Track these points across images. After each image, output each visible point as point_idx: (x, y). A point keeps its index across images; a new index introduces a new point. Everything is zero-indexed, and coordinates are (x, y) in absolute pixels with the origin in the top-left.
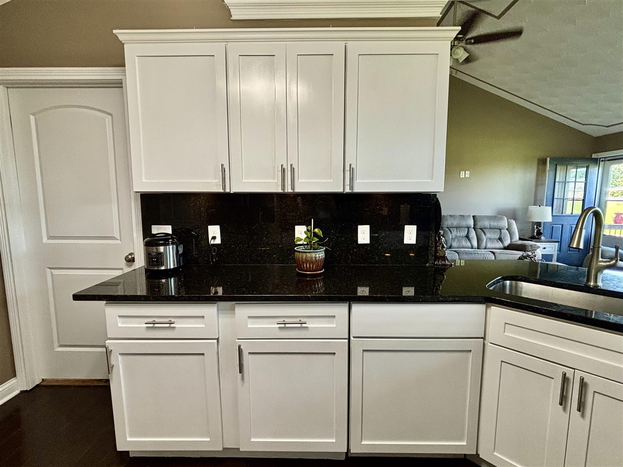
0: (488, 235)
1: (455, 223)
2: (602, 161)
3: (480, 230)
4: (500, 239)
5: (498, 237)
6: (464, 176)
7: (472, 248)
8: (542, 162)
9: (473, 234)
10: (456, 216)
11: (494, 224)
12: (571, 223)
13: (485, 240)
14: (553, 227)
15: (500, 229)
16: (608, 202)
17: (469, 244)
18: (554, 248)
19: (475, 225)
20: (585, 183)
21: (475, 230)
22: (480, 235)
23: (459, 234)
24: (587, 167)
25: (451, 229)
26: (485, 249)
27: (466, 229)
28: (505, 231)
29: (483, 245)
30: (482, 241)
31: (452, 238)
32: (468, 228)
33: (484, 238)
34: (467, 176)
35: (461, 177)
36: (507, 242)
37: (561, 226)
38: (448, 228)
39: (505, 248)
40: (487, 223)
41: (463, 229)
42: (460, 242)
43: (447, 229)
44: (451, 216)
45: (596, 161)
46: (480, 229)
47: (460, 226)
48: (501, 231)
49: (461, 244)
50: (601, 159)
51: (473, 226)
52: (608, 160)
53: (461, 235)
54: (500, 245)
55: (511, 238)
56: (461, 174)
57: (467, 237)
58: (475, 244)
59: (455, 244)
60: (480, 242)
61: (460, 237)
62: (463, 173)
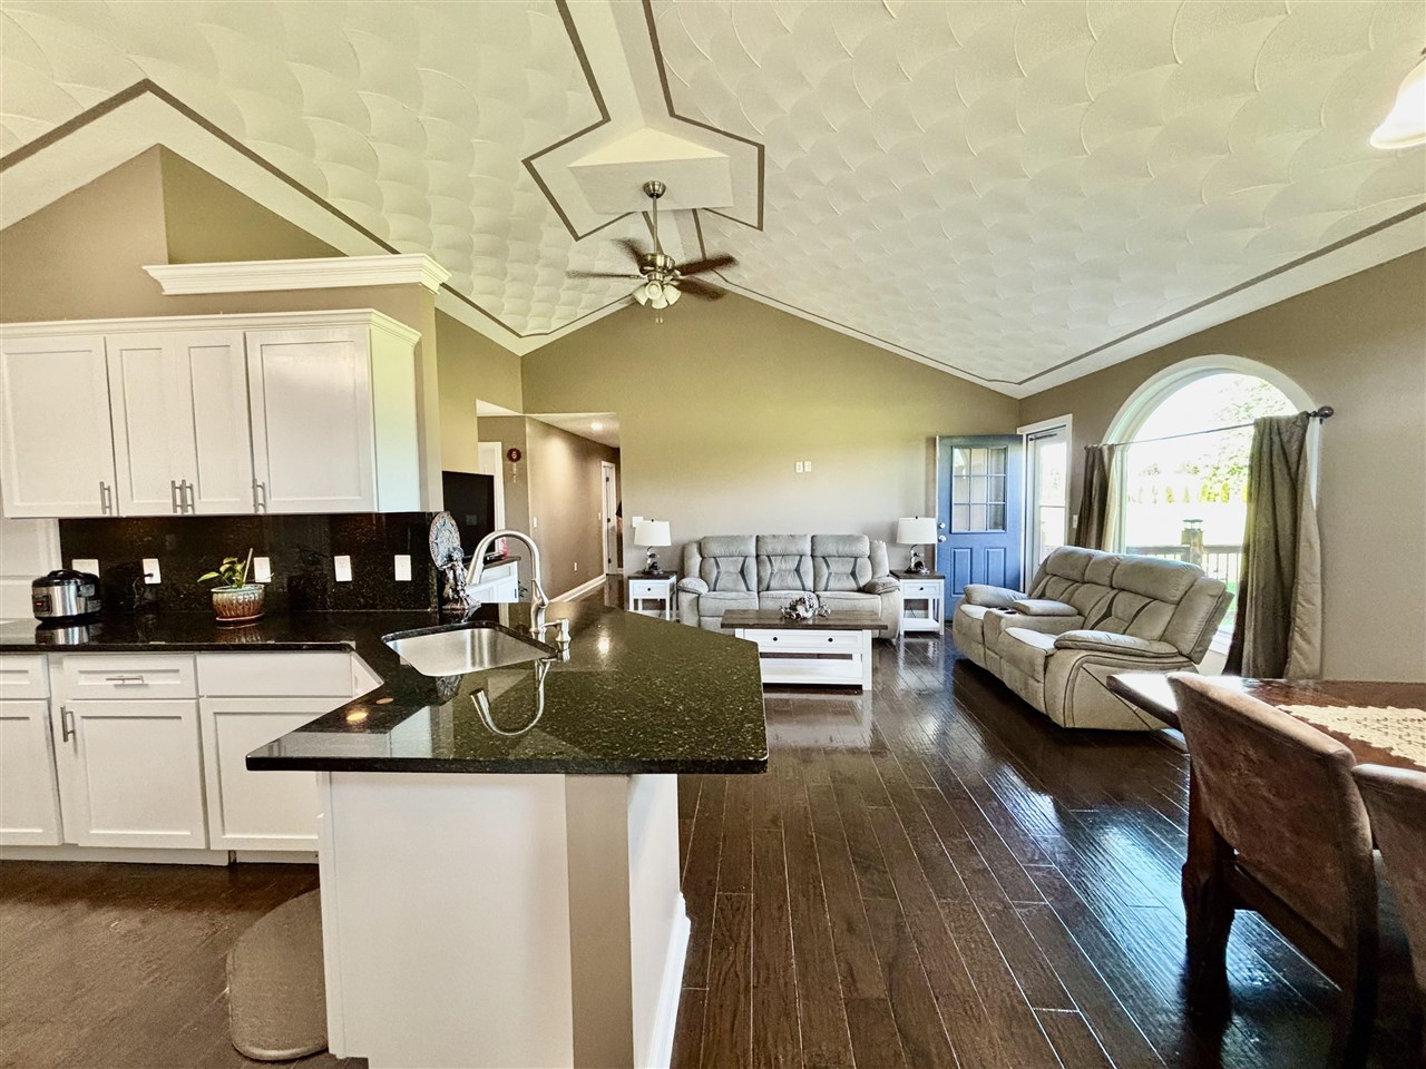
0: (833, 567)
1: (779, 548)
2: (1031, 439)
3: (820, 559)
4: (853, 574)
5: (849, 571)
6: (801, 471)
7: (804, 590)
8: (932, 442)
9: (808, 564)
10: (782, 536)
11: (846, 549)
12: (987, 546)
13: (826, 576)
14: (955, 552)
15: (856, 558)
17: (799, 584)
18: (937, 589)
19: (813, 550)
20: (1005, 477)
21: (812, 559)
22: (821, 568)
23: (784, 567)
24: (1005, 451)
25: (773, 559)
26: (826, 590)
27: (798, 558)
28: (864, 561)
29: (823, 585)
30: (821, 578)
31: (772, 574)
32: (801, 556)
33: (825, 571)
34: (806, 469)
35: (797, 471)
36: (863, 581)
37: (970, 551)
38: (768, 556)
39: (861, 590)
40: (831, 548)
41: (792, 557)
42: (783, 580)
43: (767, 559)
44: (774, 536)
45: (1020, 439)
46: (821, 557)
47: (788, 552)
48: (856, 561)
49: (786, 585)
50: (1029, 437)
51: (809, 553)
53: (788, 567)
54: (851, 584)
55: (874, 573)
56: (797, 467)
57: (797, 570)
58: (809, 583)
59: (775, 584)
60: (818, 579)
61: (785, 571)
62: (799, 464)
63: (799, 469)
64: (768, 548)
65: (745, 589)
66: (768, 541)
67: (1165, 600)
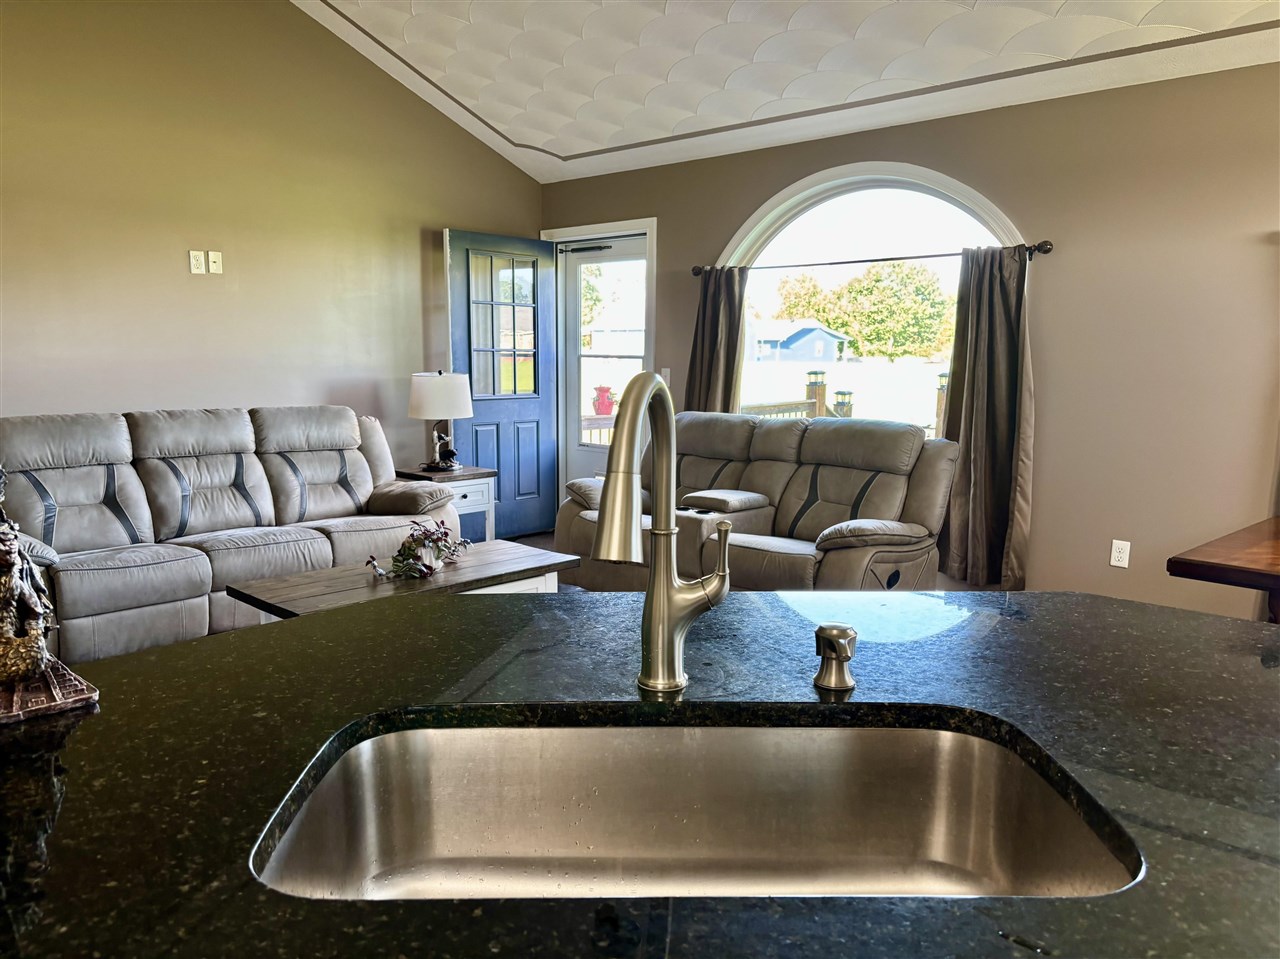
0: (307, 472)
1: (190, 440)
2: (562, 251)
3: (278, 459)
4: (344, 483)
5: (335, 476)
6: (203, 270)
7: (258, 524)
8: (432, 240)
9: (255, 474)
10: (192, 412)
11: (320, 434)
12: (516, 419)
13: (298, 491)
14: (477, 431)
15: (340, 451)
16: (583, 359)
17: (246, 512)
18: (486, 493)
19: (259, 441)
20: (534, 308)
21: (261, 459)
22: (282, 474)
23: (206, 479)
24: (534, 265)
25: (179, 464)
26: (301, 519)
27: (232, 459)
28: (354, 456)
29: (293, 508)
30: (288, 497)
31: (184, 497)
32: (239, 454)
33: (293, 482)
34: (213, 268)
35: (194, 271)
36: (364, 492)
37: (494, 427)
38: (163, 459)
39: (363, 510)
40: (295, 434)
41: (221, 457)
42: (213, 509)
43: (162, 466)
44: (170, 414)
45: (550, 249)
46: (279, 453)
47: (210, 447)
48: (342, 458)
49: (220, 518)
50: (559, 247)
51: (252, 447)
52: (573, 251)
53: (216, 480)
54: (345, 502)
55: (375, 477)
56: (193, 261)
57: (238, 485)
58: (267, 508)
59: (196, 517)
60: (282, 498)
61: (212, 488)
62: (197, 257)
63: (197, 267)
64: (168, 438)
65: (124, 537)
66: (163, 424)
67: (893, 471)
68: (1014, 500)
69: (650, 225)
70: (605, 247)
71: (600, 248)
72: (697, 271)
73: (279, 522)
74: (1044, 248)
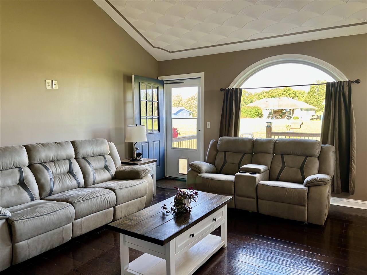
0: (94, 165)
1: (51, 154)
2: (165, 84)
3: (83, 161)
4: (106, 168)
5: (103, 166)
6: (50, 88)
7: (79, 187)
9: (76, 167)
10: (51, 144)
11: (97, 149)
12: (153, 140)
13: (92, 173)
14: (142, 145)
15: (104, 156)
16: (173, 119)
17: (74, 183)
19: (76, 154)
20: (158, 102)
21: (77, 161)
22: (86, 166)
23: (59, 171)
24: (158, 88)
25: (47, 165)
26: (93, 184)
27: (67, 161)
28: (108, 157)
29: (91, 180)
30: (89, 175)
31: (51, 179)
32: (69, 159)
33: (90, 169)
34: (54, 86)
35: (48, 88)
36: (113, 171)
37: (147, 144)
38: (40, 164)
39: (114, 178)
40: (89, 150)
41: (63, 161)
42: (63, 183)
43: (41, 167)
44: (43, 145)
45: (162, 83)
46: (83, 158)
47: (59, 158)
48: (105, 158)
49: (66, 186)
50: (164, 82)
51: (74, 156)
52: (169, 83)
53: (62, 171)
54: (107, 175)
55: (115, 164)
56: (47, 84)
57: (71, 172)
58: (81, 180)
59: (56, 187)
60: (87, 176)
61: (61, 174)
62: (49, 82)
64: (43, 154)
65: (29, 198)
66: (41, 148)
67: (313, 156)
68: (352, 164)
69: (202, 75)
70: (181, 82)
71: (180, 83)
72: (222, 90)
73: (86, 186)
74: (357, 82)
